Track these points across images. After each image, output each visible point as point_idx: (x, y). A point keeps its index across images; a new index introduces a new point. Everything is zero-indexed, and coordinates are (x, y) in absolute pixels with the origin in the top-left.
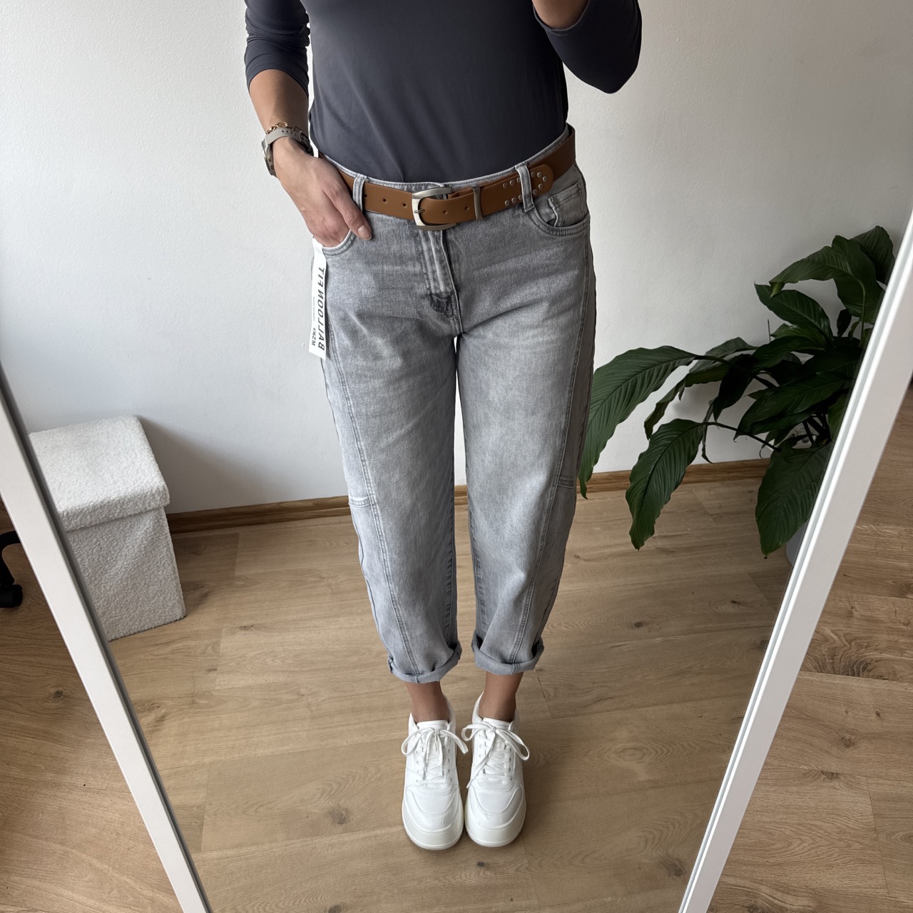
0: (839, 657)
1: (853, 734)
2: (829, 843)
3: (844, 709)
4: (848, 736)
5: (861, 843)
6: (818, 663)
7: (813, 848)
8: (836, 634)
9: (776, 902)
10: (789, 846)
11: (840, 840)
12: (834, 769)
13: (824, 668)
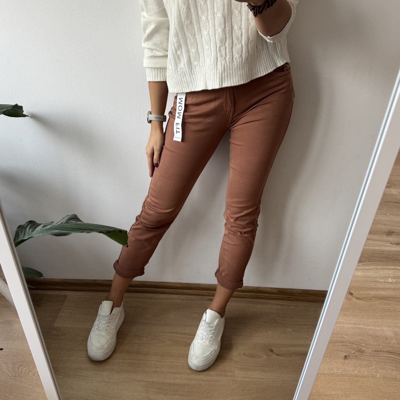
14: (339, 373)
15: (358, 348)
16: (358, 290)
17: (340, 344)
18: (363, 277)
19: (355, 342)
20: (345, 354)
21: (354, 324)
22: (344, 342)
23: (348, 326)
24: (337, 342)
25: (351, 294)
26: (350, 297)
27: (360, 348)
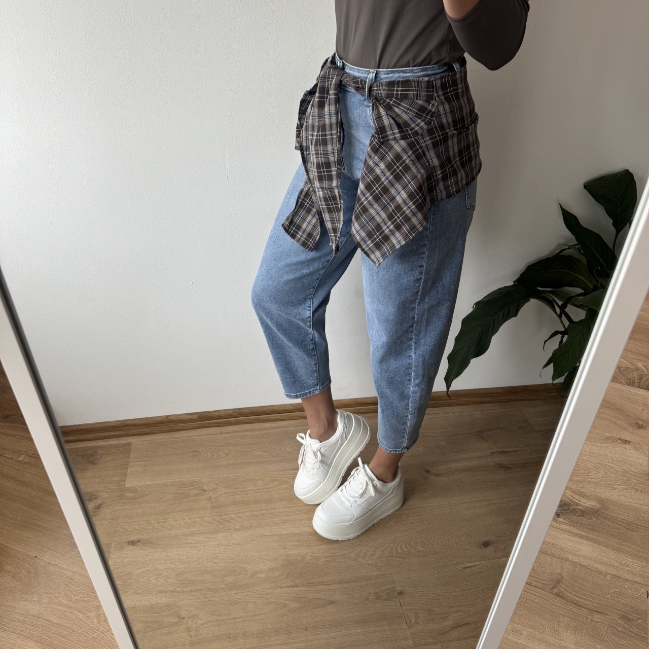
0: (645, 380)
1: (645, 422)
2: (615, 476)
3: (642, 408)
4: (641, 423)
5: (638, 480)
6: (630, 381)
7: (604, 477)
8: (645, 367)
9: (574, 500)
10: (589, 473)
11: (624, 476)
12: (628, 439)
13: (633, 384)
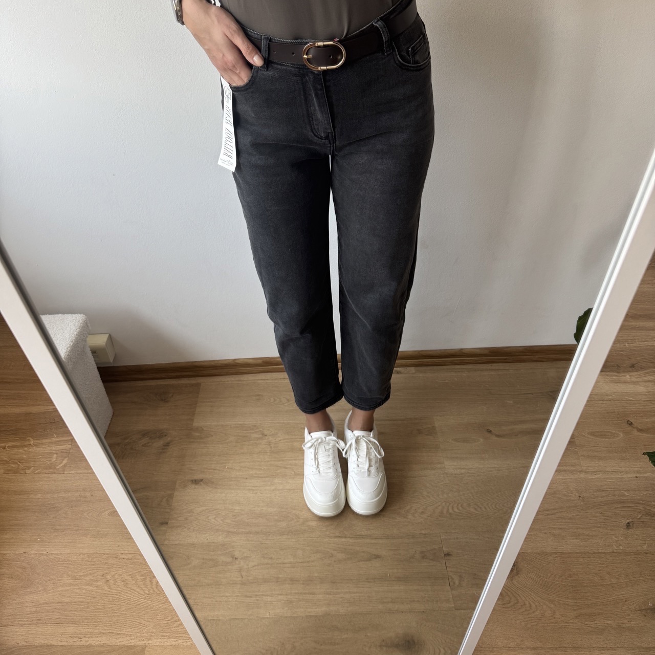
14: (620, 551)
15: (646, 509)
16: (640, 417)
17: (618, 506)
18: (646, 395)
19: (642, 500)
20: (628, 521)
21: (638, 472)
22: (623, 502)
23: (629, 476)
24: (614, 503)
25: (629, 424)
26: (630, 428)
27: (649, 510)
